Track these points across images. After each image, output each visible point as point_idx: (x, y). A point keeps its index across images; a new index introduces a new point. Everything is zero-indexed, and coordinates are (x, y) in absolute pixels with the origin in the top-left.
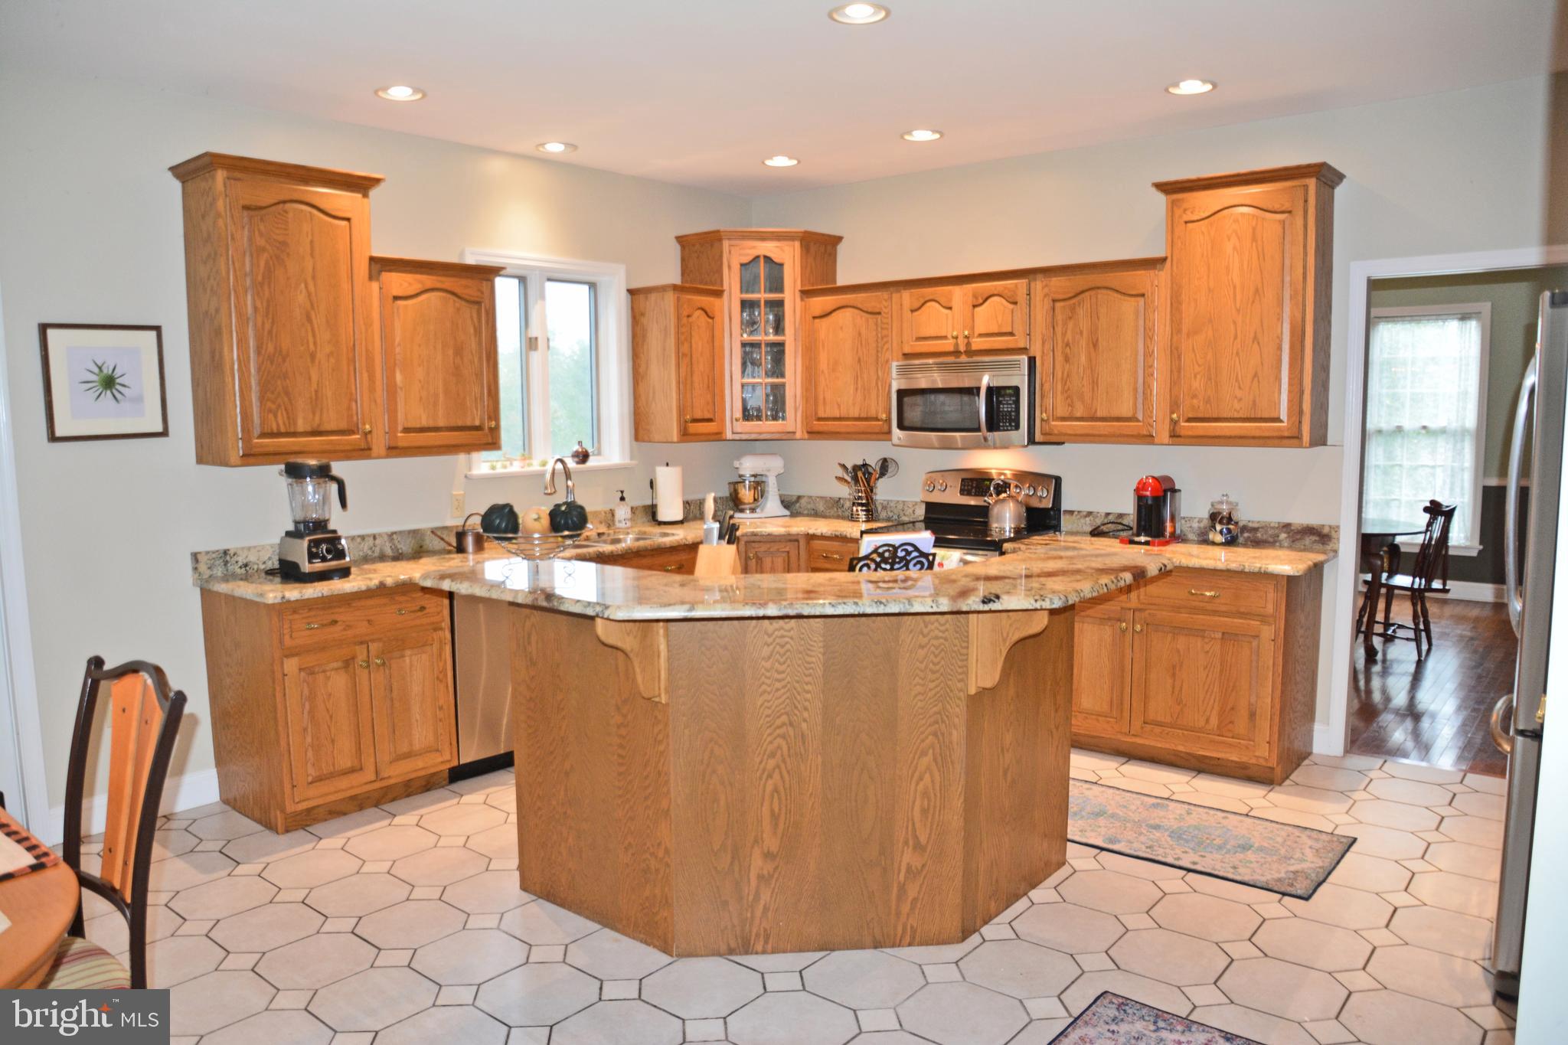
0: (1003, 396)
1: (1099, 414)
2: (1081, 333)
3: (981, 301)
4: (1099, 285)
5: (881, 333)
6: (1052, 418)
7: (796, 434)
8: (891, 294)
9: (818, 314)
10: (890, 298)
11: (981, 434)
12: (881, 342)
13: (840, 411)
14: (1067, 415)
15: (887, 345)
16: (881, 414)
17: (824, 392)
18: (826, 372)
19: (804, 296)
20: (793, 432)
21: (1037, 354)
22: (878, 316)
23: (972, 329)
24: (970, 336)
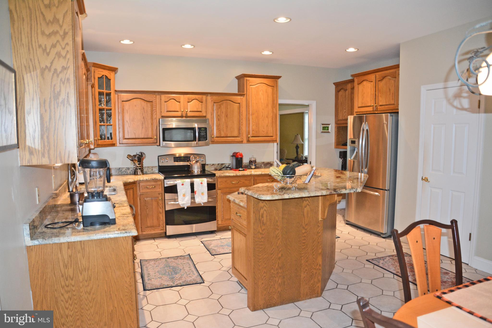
0: (202, 130)
1: (228, 136)
2: (223, 112)
3: (191, 101)
4: (227, 99)
5: (152, 108)
6: (215, 137)
7: (116, 145)
8: (156, 95)
9: (124, 100)
10: (156, 97)
11: (196, 142)
12: (153, 112)
13: (135, 136)
14: (219, 136)
15: (155, 113)
16: (153, 136)
17: (128, 129)
18: (129, 121)
19: (117, 93)
20: (115, 144)
21: (209, 118)
22: (151, 103)
23: (187, 109)
24: (187, 111)
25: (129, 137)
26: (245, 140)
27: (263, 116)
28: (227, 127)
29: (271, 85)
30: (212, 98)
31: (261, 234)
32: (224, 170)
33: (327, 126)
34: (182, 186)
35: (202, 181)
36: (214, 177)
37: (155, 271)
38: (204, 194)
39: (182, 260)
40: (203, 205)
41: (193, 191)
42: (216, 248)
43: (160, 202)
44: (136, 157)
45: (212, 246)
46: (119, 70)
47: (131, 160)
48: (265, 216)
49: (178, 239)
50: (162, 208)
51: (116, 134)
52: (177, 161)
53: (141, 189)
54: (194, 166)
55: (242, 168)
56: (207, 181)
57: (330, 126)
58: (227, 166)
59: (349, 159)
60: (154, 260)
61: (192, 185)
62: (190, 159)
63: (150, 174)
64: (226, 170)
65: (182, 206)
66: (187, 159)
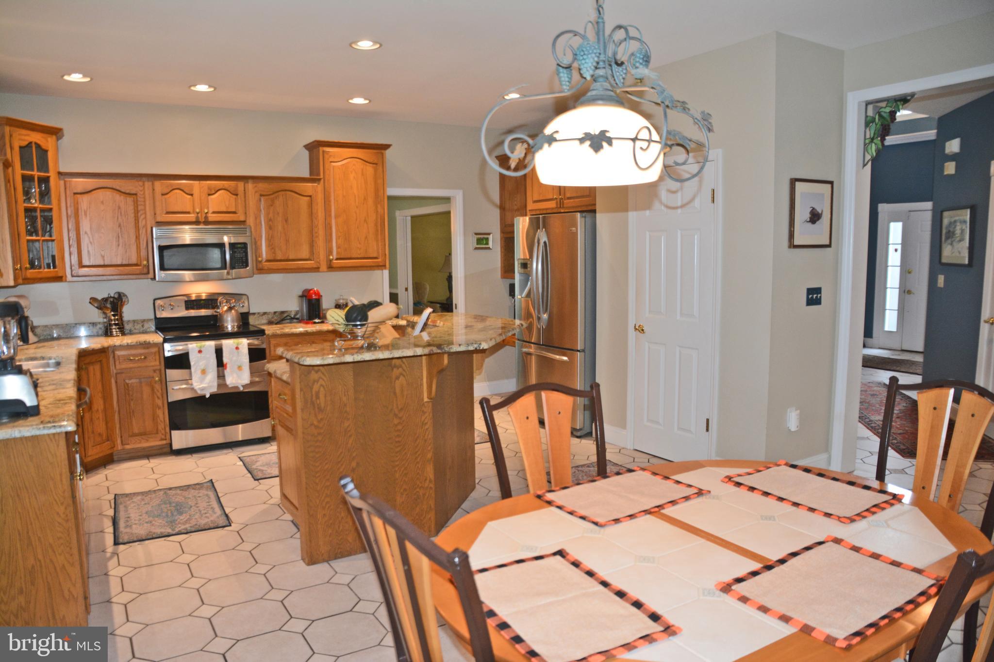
0: (237, 248)
1: (291, 257)
2: (278, 213)
3: (214, 192)
4: (287, 189)
5: (137, 207)
6: (264, 260)
7: (64, 278)
8: (144, 182)
9: (79, 191)
10: (144, 185)
11: (226, 271)
12: (138, 213)
13: (104, 260)
14: (272, 258)
15: (143, 217)
16: (141, 262)
17: (88, 248)
18: (89, 233)
19: (62, 177)
20: (61, 277)
21: (252, 225)
22: (135, 196)
23: (208, 208)
24: (207, 213)
25: (91, 264)
26: (324, 267)
27: (356, 220)
28: (287, 241)
29: (371, 161)
30: (256, 186)
31: (317, 427)
32: (288, 323)
33: (486, 236)
34: (199, 355)
35: (238, 344)
36: (263, 335)
37: (141, 512)
38: (243, 367)
39: (197, 491)
40: (241, 389)
41: (220, 364)
42: (264, 468)
43: (157, 387)
44: (109, 302)
45: (258, 464)
46: (65, 132)
47: (97, 308)
48: (322, 396)
49: (196, 456)
50: (162, 397)
51: (63, 258)
52: (193, 308)
53: (117, 363)
54: (225, 317)
55: (319, 319)
56: (249, 345)
57: (491, 237)
58: (292, 316)
59: (519, 297)
60: (142, 493)
61: (219, 352)
62: (217, 303)
63: (140, 333)
64: (291, 323)
65: (200, 393)
66: (211, 304)
